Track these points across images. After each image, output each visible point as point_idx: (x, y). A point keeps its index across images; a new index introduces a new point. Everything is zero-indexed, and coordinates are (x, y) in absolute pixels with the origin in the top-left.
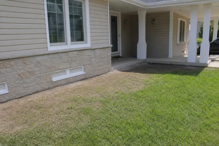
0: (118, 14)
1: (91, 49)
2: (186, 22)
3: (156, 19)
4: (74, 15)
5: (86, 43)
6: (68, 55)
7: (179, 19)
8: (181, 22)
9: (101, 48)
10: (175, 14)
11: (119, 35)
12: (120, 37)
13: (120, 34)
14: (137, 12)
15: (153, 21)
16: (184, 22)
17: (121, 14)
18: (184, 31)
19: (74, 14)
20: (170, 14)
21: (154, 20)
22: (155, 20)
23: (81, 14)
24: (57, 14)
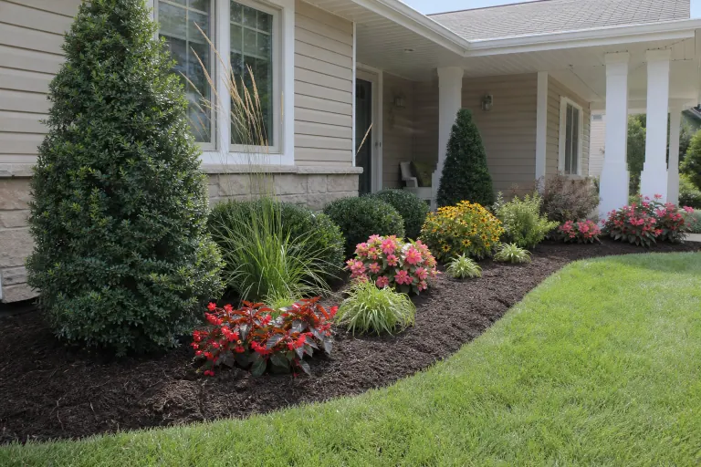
0: (376, 74)
1: (294, 174)
2: (581, 114)
3: (492, 96)
4: (246, 57)
5: (280, 152)
6: (218, 185)
7: (565, 101)
8: (569, 109)
9: (327, 175)
10: (552, 83)
11: (376, 144)
12: (380, 149)
13: (380, 139)
14: (436, 70)
15: (485, 102)
16: (577, 112)
17: (384, 73)
18: (576, 139)
19: (244, 53)
20: (536, 80)
21: (486, 99)
22: (489, 97)
23: (266, 56)
24: (190, 43)
